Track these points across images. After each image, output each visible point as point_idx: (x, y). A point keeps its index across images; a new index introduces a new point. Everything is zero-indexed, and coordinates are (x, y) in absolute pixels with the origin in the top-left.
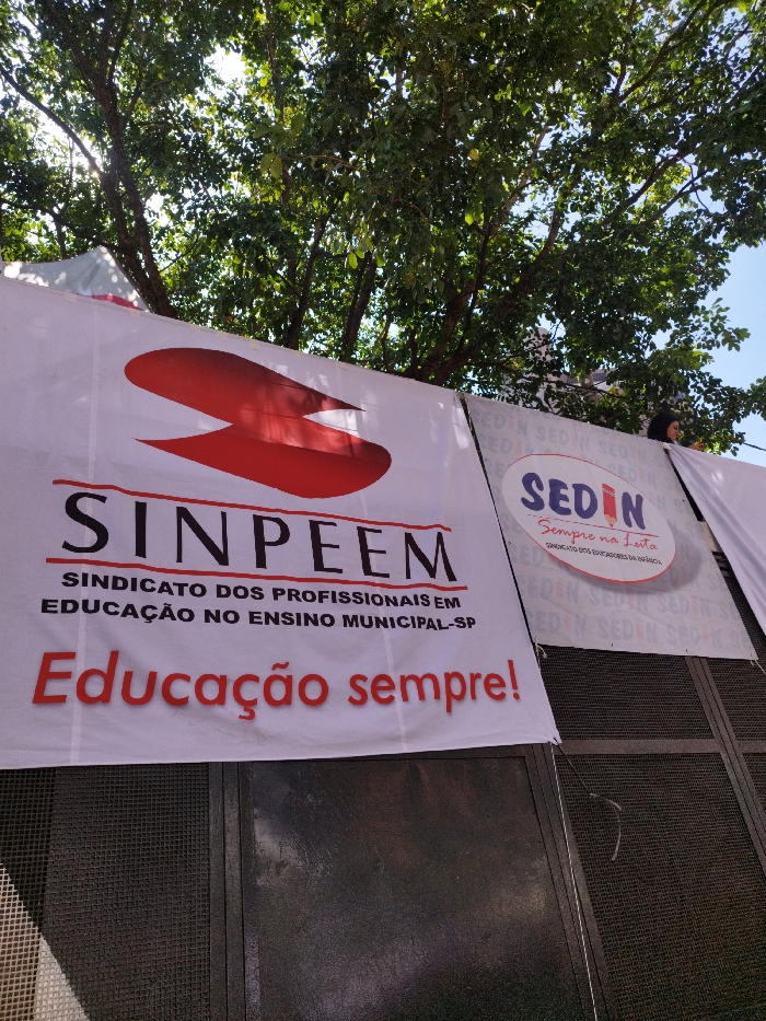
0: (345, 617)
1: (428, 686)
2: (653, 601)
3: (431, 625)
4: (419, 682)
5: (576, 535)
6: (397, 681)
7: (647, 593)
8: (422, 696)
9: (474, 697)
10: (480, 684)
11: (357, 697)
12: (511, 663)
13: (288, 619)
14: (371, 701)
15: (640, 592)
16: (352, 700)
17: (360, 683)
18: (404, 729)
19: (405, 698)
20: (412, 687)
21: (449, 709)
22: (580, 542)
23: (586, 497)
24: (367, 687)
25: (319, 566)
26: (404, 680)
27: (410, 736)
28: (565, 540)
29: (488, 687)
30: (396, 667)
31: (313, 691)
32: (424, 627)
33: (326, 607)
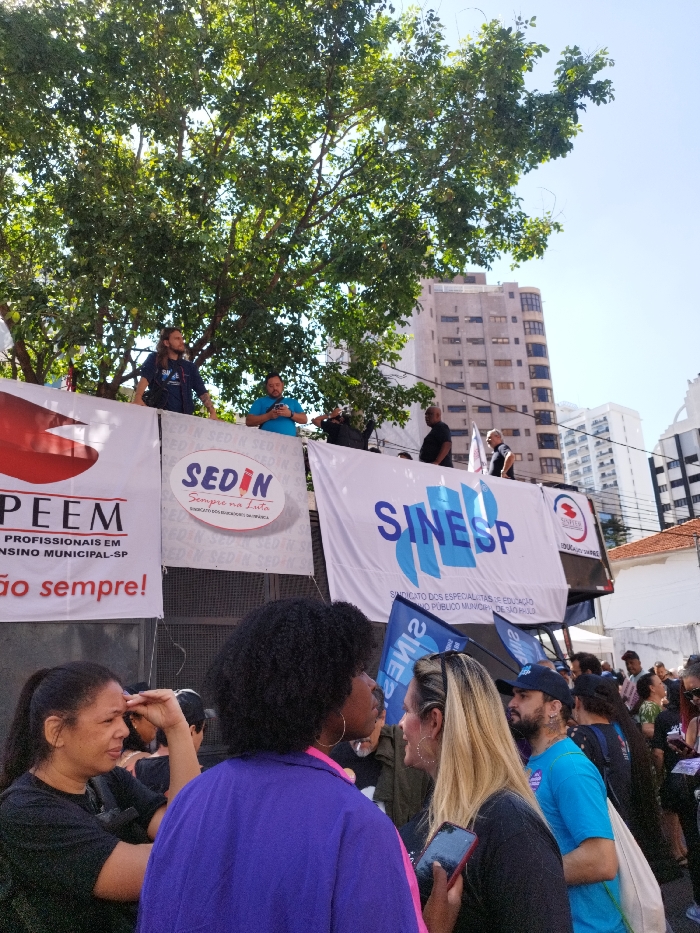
0: (46, 551)
1: (88, 588)
2: (254, 542)
3: (99, 555)
4: (84, 585)
5: (212, 502)
6: (70, 584)
7: (251, 536)
8: (83, 593)
9: (116, 593)
10: (122, 587)
11: (45, 592)
12: (145, 576)
13: (12, 552)
14: (53, 594)
15: (246, 536)
16: (42, 594)
17: (48, 586)
18: (68, 609)
19: (73, 593)
20: (79, 588)
21: (99, 599)
22: (214, 507)
23: (231, 477)
24: (52, 587)
25: (35, 523)
26: (75, 584)
27: (72, 612)
28: (205, 505)
29: (127, 588)
30: (71, 578)
31: (20, 589)
32: (94, 557)
33: (37, 546)
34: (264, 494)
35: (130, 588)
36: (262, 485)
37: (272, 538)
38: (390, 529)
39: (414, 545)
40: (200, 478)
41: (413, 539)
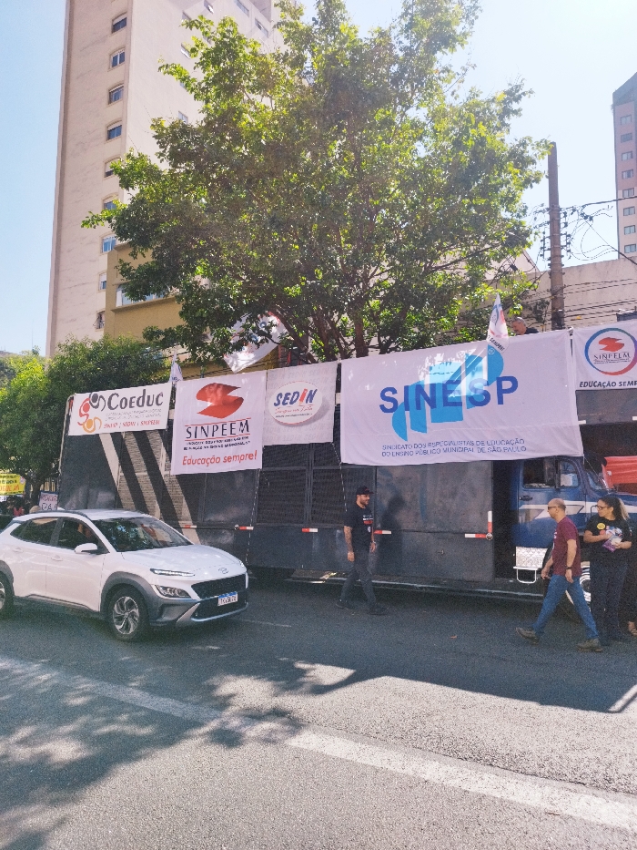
0: (225, 445)
2: (304, 428)
3: (241, 444)
9: (246, 459)
10: (247, 456)
12: (256, 451)
13: (216, 446)
14: (227, 462)
15: (300, 426)
16: (224, 462)
21: (240, 462)
23: (296, 396)
25: (222, 434)
31: (218, 460)
34: (311, 402)
35: (250, 456)
36: (311, 396)
37: (313, 424)
38: (389, 405)
39: (407, 413)
40: (282, 400)
41: (407, 409)
